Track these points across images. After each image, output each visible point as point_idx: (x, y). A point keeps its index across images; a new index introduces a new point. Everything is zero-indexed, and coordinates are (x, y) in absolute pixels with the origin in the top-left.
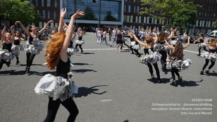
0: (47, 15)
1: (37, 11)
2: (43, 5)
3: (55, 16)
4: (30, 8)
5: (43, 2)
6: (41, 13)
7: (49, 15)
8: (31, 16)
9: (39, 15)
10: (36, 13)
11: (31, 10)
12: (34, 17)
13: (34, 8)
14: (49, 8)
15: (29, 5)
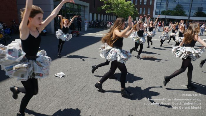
0: (142, 12)
1: (136, 9)
2: (141, 4)
3: (149, 12)
4: (131, 6)
5: (141, 1)
6: (139, 10)
7: (144, 11)
8: (131, 12)
9: (137, 12)
10: (135, 10)
11: (131, 8)
12: (133, 13)
13: (134, 6)
14: (145, 6)
15: (130, 4)
